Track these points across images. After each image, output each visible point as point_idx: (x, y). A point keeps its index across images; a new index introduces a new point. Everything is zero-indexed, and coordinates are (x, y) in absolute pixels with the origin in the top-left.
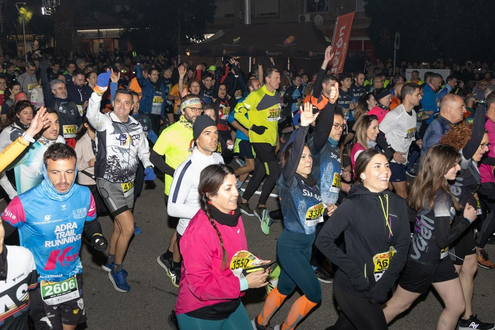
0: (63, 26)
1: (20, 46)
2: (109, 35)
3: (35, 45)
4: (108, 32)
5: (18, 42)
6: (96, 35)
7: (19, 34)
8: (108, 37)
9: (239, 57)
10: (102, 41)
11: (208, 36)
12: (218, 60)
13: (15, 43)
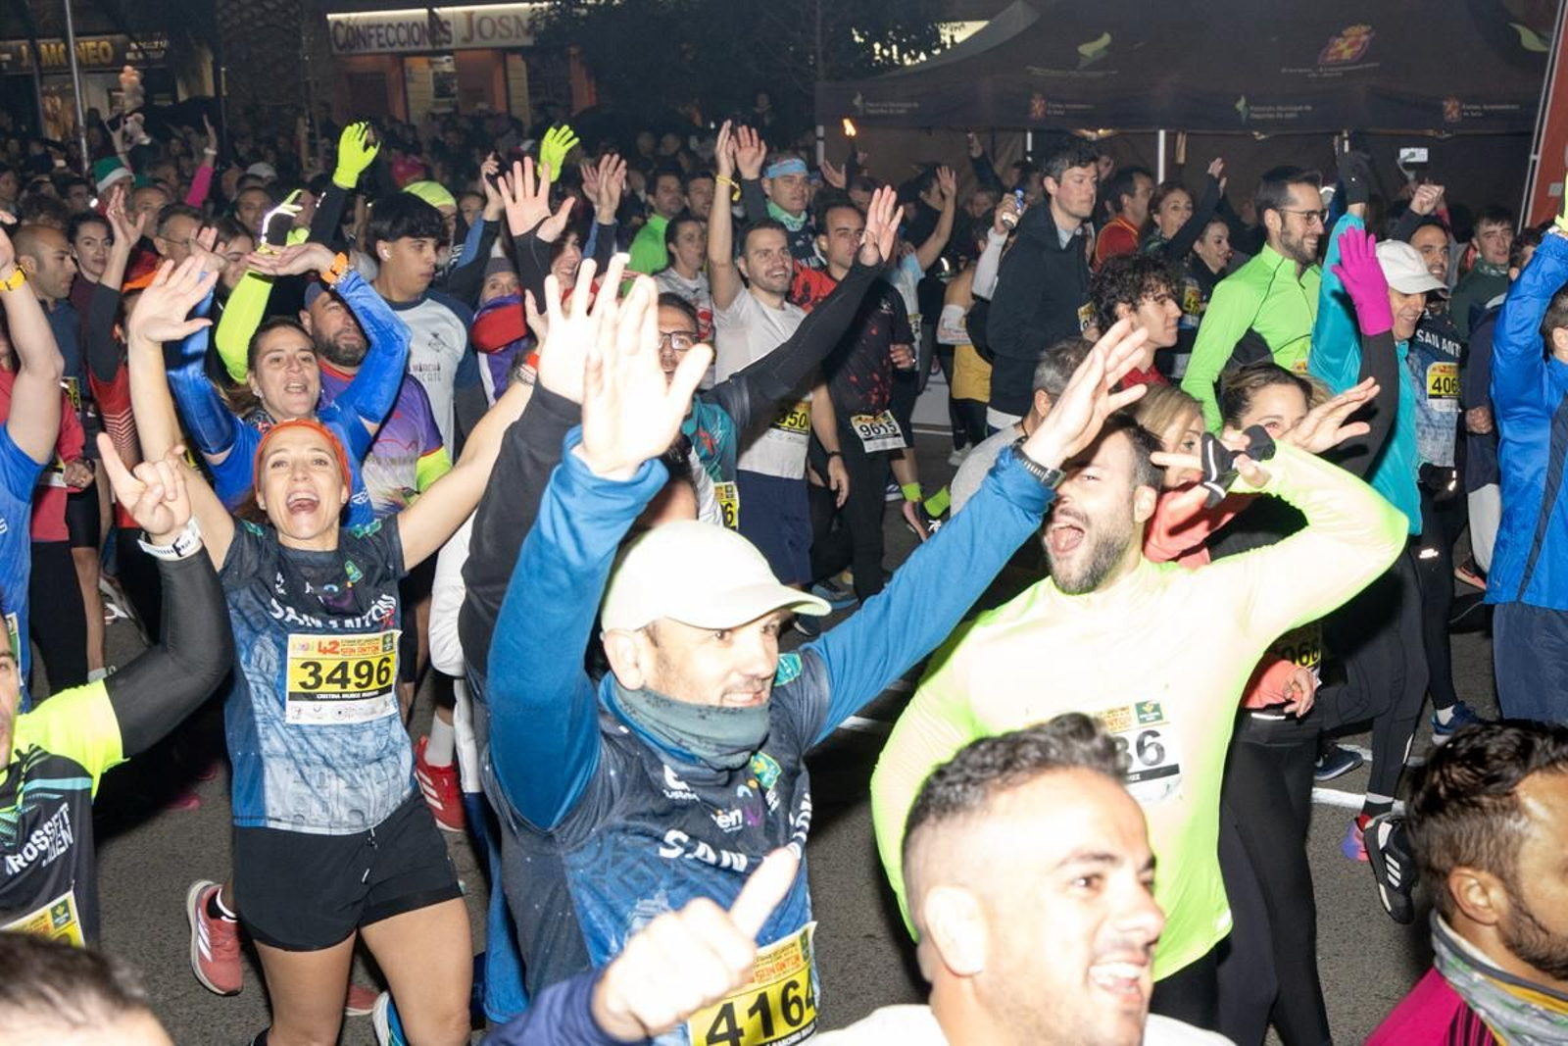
1: (45, 94)
2: (482, 35)
3: (125, 86)
4: (475, 19)
5: (42, 76)
6: (417, 34)
7: (44, 37)
8: (477, 42)
9: (1109, 132)
11: (959, 33)
12: (1010, 148)
13: (28, 79)
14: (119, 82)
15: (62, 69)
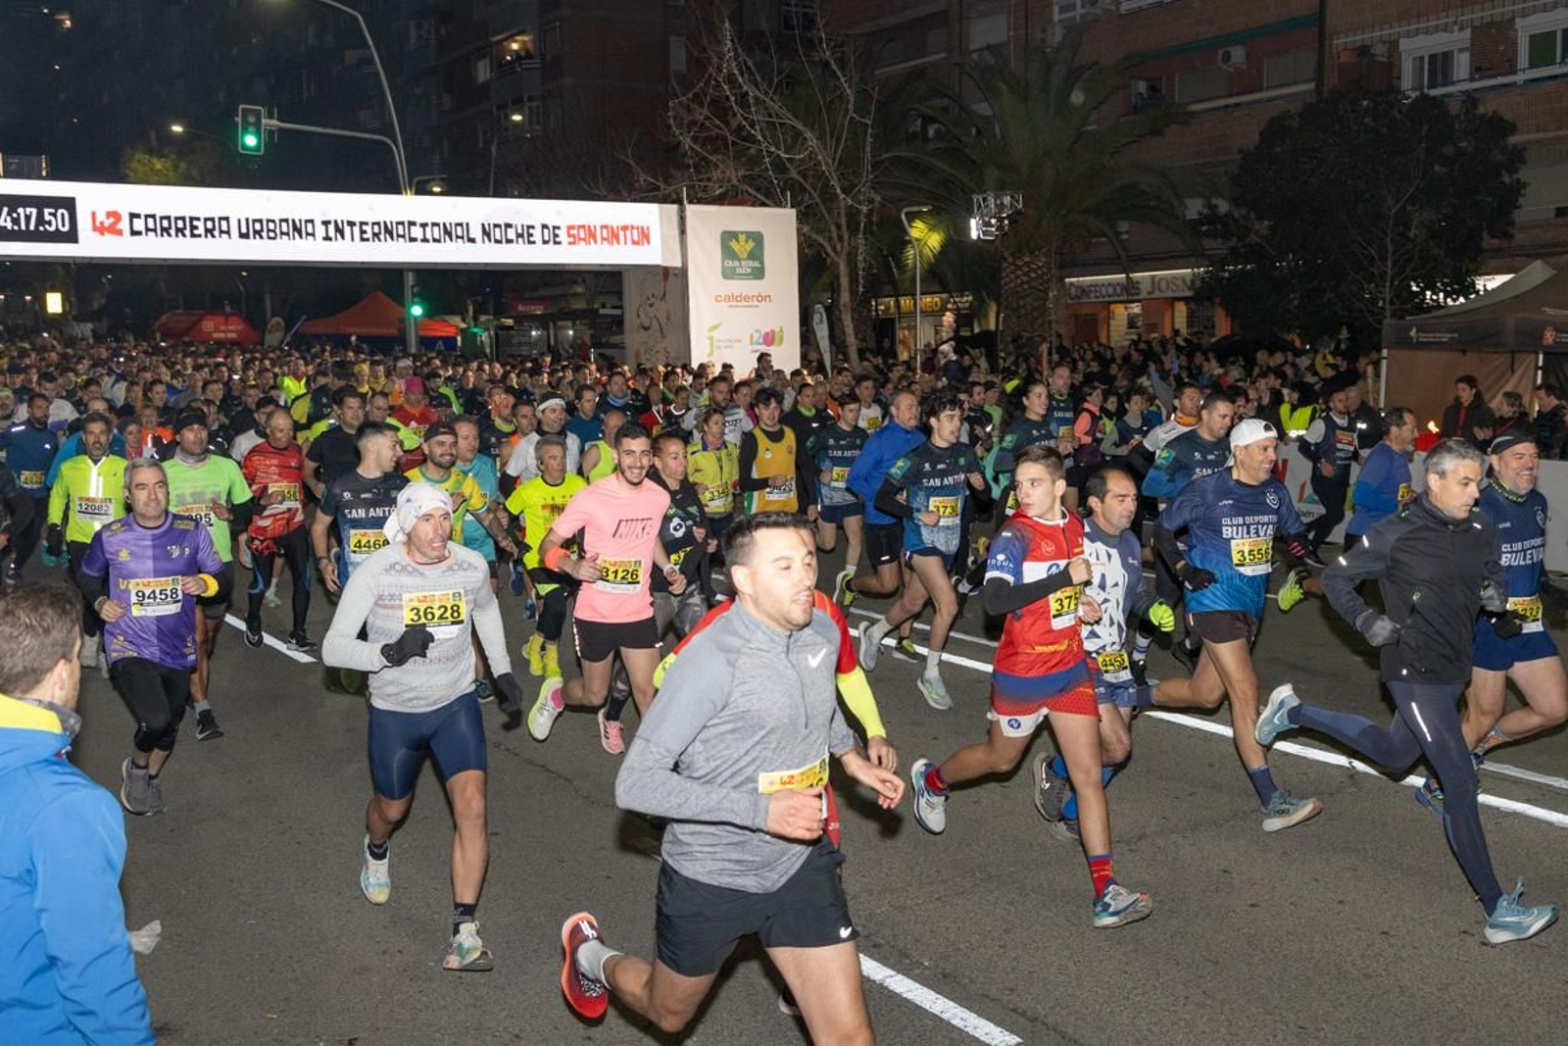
0: (1026, 269)
1: (904, 328)
2: (1159, 289)
3: (945, 323)
4: (1157, 279)
5: (899, 317)
6: (1119, 289)
7: (903, 295)
8: (1157, 294)
10: (1136, 309)
12: (1525, 365)
13: (892, 320)
14: (941, 321)
15: (912, 314)
